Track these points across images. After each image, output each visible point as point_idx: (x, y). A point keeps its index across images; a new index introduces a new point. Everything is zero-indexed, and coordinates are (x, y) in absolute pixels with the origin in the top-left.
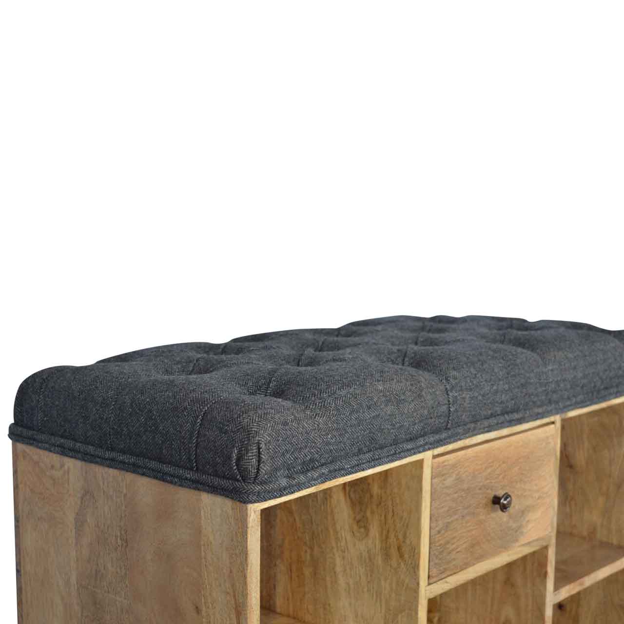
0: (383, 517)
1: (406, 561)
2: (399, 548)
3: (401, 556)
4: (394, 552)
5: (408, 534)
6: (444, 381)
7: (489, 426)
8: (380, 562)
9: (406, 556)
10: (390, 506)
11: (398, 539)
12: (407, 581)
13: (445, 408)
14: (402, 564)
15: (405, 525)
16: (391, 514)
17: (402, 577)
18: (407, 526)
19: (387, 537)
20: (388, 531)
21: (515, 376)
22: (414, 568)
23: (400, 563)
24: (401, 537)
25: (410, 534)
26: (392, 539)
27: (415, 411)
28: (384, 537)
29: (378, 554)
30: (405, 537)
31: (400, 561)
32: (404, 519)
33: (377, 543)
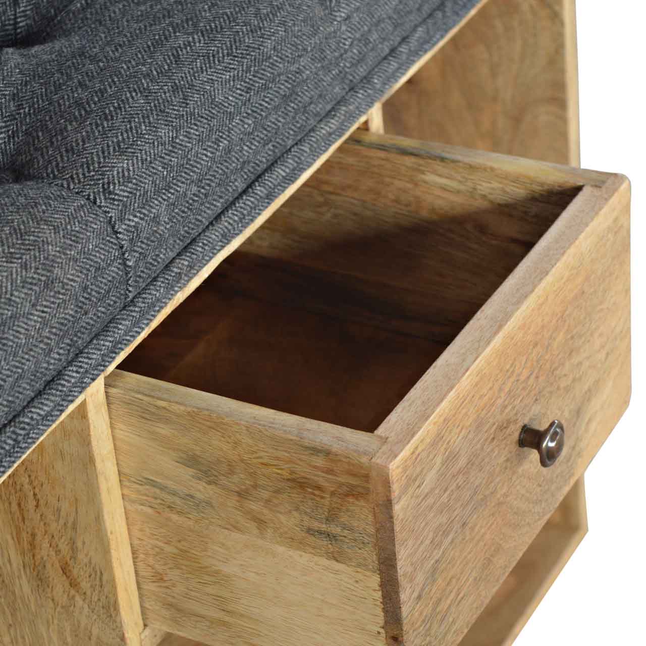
0: (15, 507)
1: (85, 593)
2: (65, 570)
3: (74, 584)
4: (54, 574)
5: (79, 544)
6: (101, 201)
7: (224, 236)
8: (26, 589)
9: (85, 585)
10: (27, 486)
11: (58, 552)
12: (95, 631)
13: (115, 269)
14: (78, 598)
15: (69, 525)
16: (31, 503)
17: (84, 621)
18: (74, 528)
19: (32, 545)
20: (33, 535)
21: (265, 87)
22: (106, 608)
23: (73, 597)
24: (64, 547)
25: (84, 543)
26: (45, 550)
27: (45, 323)
28: (26, 546)
29: (19, 577)
30: (73, 549)
31: (73, 592)
32: (63, 514)
33: (13, 557)
